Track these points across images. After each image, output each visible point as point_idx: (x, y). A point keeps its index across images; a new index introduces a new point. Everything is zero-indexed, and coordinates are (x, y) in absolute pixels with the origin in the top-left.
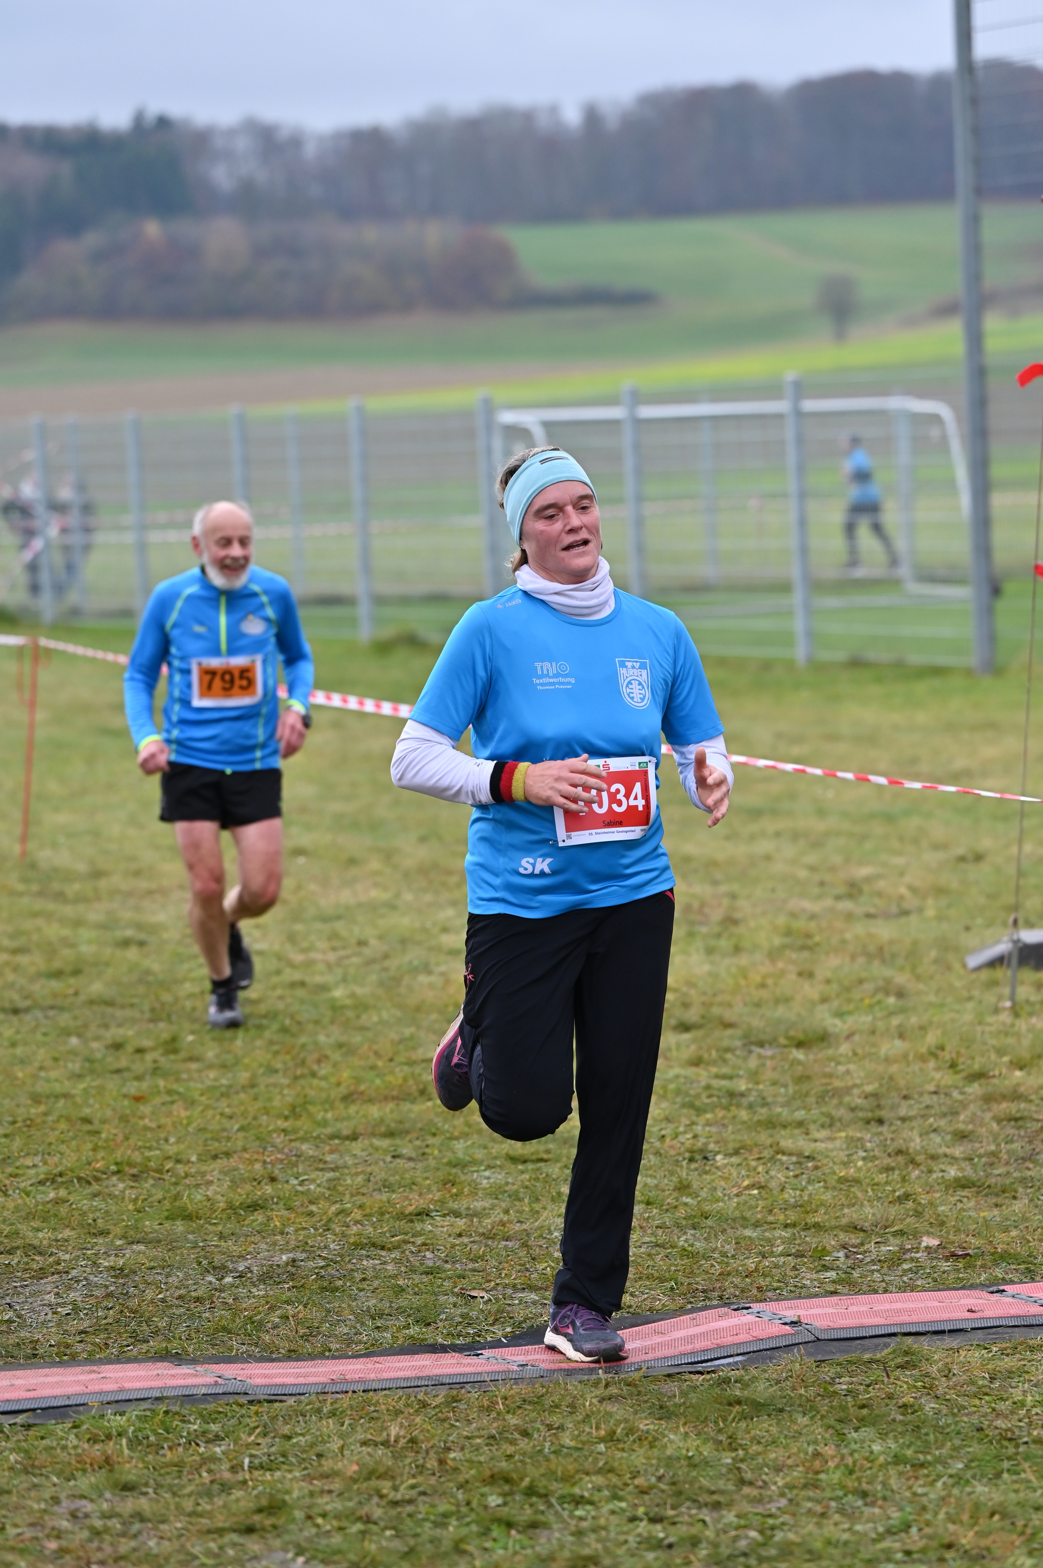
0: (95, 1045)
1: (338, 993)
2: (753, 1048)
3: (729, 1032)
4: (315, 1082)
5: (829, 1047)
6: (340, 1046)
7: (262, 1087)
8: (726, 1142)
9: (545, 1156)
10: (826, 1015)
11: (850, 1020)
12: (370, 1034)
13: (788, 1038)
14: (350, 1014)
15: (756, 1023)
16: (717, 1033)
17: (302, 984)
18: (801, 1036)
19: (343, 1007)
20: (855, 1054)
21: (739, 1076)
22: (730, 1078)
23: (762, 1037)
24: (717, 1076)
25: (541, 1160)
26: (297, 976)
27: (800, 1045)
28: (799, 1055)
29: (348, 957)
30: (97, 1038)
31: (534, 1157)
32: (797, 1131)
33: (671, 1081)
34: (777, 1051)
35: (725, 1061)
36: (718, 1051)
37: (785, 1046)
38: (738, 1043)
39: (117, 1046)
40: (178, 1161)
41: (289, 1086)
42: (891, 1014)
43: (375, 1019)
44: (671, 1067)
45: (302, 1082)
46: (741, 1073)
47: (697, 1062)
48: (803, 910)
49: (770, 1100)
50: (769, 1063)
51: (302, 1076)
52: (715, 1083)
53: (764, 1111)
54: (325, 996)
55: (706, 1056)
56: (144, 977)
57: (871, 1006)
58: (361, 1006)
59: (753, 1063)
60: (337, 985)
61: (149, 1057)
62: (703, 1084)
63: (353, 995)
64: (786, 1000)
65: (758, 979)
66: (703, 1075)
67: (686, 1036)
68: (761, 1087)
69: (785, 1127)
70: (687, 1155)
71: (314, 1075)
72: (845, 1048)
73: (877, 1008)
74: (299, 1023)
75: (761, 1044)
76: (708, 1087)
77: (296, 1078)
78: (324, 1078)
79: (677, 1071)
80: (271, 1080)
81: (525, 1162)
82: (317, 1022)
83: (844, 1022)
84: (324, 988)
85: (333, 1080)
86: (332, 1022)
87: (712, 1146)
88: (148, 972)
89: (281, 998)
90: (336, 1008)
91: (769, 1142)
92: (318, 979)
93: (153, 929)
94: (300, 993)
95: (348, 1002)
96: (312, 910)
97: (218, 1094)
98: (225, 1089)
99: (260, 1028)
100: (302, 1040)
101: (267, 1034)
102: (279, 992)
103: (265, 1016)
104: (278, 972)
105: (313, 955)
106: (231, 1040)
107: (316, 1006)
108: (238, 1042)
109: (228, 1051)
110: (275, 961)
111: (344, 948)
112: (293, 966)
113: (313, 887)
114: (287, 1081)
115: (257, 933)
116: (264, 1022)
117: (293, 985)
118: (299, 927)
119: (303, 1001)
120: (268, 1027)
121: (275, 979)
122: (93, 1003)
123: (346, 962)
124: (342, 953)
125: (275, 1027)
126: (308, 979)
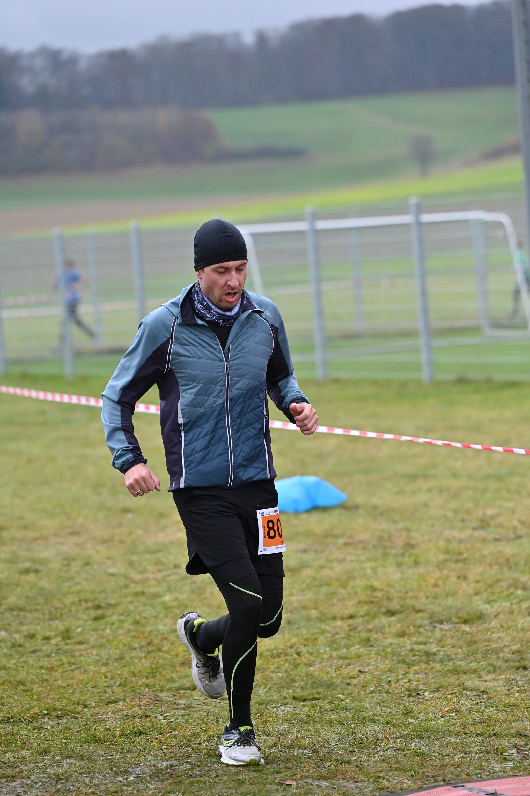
0: (17, 636)
1: (167, 598)
2: (436, 625)
3: (419, 615)
4: (161, 654)
5: (485, 623)
7: (127, 658)
8: (430, 685)
9: (317, 696)
10: (480, 602)
11: (496, 605)
13: (458, 618)
14: (176, 611)
15: (436, 609)
16: (413, 616)
17: (143, 593)
18: (466, 616)
19: (171, 607)
20: (502, 627)
21: (430, 642)
22: (425, 644)
23: (441, 617)
24: (417, 643)
25: (315, 699)
26: (139, 589)
27: (466, 622)
28: (467, 628)
29: (169, 575)
30: (18, 632)
31: (311, 697)
32: (474, 676)
33: (388, 647)
34: (451, 626)
35: (419, 633)
36: (414, 627)
37: (457, 623)
38: (427, 622)
39: (32, 636)
40: (85, 706)
41: (145, 657)
42: (520, 601)
44: (386, 638)
45: (153, 655)
46: (432, 640)
47: (402, 635)
48: (454, 537)
49: (453, 656)
50: (448, 634)
51: (153, 651)
52: (416, 647)
53: (451, 663)
54: (159, 600)
55: (407, 631)
56: (42, 592)
57: (508, 596)
58: (183, 606)
59: (438, 634)
60: (165, 593)
61: (53, 642)
62: (408, 648)
63: (176, 599)
64: (454, 594)
65: (433, 581)
66: (407, 643)
67: (393, 618)
68: (446, 649)
69: (465, 673)
70: (407, 693)
71: (160, 650)
72: (494, 623)
73: (511, 597)
74: (145, 618)
75: (441, 622)
76: (412, 650)
77: (149, 652)
78: (167, 652)
79: (391, 640)
80: (133, 654)
81: (305, 700)
82: (156, 617)
83: (492, 607)
84: (157, 596)
85: (173, 653)
86: (166, 617)
87: (421, 687)
88: (42, 589)
89: (131, 602)
90: (167, 607)
91: (457, 683)
92: (153, 590)
93: (43, 562)
94: (143, 599)
95: (175, 604)
96: (141, 548)
97: (101, 664)
98: (104, 661)
99: (121, 621)
100: (148, 629)
101: (126, 625)
102: (129, 599)
103: (122, 615)
104: (126, 587)
105: (146, 575)
106: (103, 630)
107: (154, 607)
108: (108, 631)
109: (103, 637)
110: (123, 579)
111: (166, 570)
112: (135, 582)
113: (139, 532)
114: (143, 655)
115: (109, 562)
116: (122, 618)
117: (137, 594)
118: (135, 558)
119: (145, 605)
120: (126, 621)
121: (125, 591)
122: (11, 609)
123: (169, 579)
124: (165, 573)
125: (130, 621)
126: (146, 590)
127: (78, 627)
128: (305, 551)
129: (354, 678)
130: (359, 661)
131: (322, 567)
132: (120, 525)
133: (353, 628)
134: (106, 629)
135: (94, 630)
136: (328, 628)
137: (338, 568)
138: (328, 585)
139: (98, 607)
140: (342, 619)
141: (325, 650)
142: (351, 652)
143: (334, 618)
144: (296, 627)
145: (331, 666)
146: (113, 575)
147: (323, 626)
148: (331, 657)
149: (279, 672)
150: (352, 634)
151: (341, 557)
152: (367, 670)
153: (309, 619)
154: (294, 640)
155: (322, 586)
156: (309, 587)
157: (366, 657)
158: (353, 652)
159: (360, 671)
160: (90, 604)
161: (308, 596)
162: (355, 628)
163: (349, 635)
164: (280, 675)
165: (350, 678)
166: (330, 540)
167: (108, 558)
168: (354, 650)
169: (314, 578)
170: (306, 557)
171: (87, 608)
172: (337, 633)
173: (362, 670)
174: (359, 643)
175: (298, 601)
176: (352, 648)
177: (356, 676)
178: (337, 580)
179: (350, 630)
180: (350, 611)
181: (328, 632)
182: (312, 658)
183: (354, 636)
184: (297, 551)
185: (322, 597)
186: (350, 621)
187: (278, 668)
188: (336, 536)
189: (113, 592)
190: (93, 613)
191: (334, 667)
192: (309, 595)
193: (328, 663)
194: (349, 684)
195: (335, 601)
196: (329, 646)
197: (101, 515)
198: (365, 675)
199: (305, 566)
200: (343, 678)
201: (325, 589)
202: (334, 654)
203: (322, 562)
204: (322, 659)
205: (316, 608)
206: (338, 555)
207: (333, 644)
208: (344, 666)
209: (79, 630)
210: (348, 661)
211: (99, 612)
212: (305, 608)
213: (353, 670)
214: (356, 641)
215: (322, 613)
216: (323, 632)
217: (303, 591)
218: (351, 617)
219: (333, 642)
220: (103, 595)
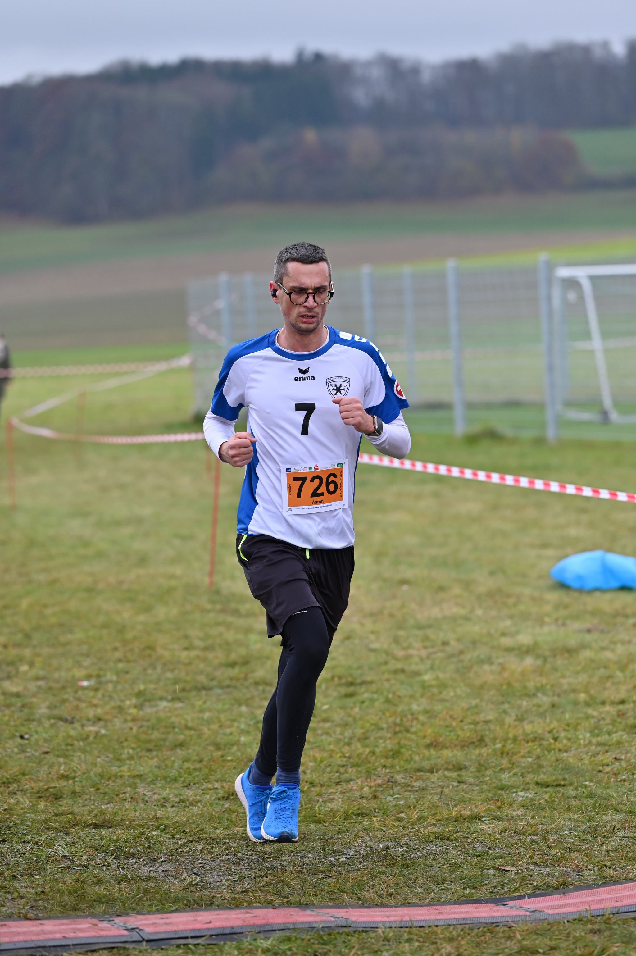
1: (427, 677)
4: (409, 735)
6: (426, 712)
7: (372, 739)
9: (563, 783)
12: (448, 704)
14: (435, 690)
17: (403, 671)
19: (430, 686)
25: (560, 785)
26: (399, 666)
29: (435, 653)
31: (555, 783)
41: (390, 738)
43: (452, 694)
45: (400, 735)
51: (400, 732)
54: (418, 679)
58: (443, 686)
60: (426, 671)
63: (437, 678)
71: (408, 731)
74: (399, 697)
77: (396, 733)
78: (415, 733)
80: (379, 735)
81: (548, 786)
82: (411, 697)
84: (417, 674)
85: (420, 734)
86: (422, 696)
89: (388, 680)
90: (424, 686)
92: (414, 668)
94: (401, 677)
95: (434, 683)
96: (411, 622)
97: (342, 743)
98: (346, 740)
99: (372, 700)
100: (400, 709)
101: (377, 704)
102: (386, 676)
103: (376, 692)
104: (386, 663)
105: (411, 652)
106: (352, 708)
107: (411, 686)
108: (357, 710)
109: (350, 715)
110: (384, 656)
111: (433, 647)
112: (396, 659)
113: (413, 605)
114: (389, 735)
115: (372, 637)
116: (375, 696)
117: (396, 672)
118: (402, 633)
119: (402, 683)
120: (378, 699)
121: (384, 668)
122: (257, 684)
123: (434, 656)
124: (431, 650)
125: (382, 700)
126: (406, 668)
127: (325, 704)
128: (589, 631)
129: (608, 765)
130: (619, 747)
131: (603, 649)
132: (394, 597)
133: (621, 714)
134: (355, 707)
135: (341, 708)
136: (595, 713)
137: (620, 649)
138: (606, 667)
139: (351, 684)
140: (613, 703)
141: (584, 736)
142: (612, 739)
143: (603, 703)
144: (561, 710)
145: (587, 753)
146: (374, 650)
147: (590, 711)
148: (590, 743)
149: (530, 757)
150: (619, 720)
151: (627, 638)
152: (623, 757)
153: (576, 703)
154: (555, 724)
155: (598, 668)
156: (584, 670)
157: (626, 744)
158: (615, 739)
159: (615, 758)
160: (343, 681)
161: (580, 679)
162: (623, 714)
163: (614, 721)
164: (530, 760)
165: (603, 765)
166: (620, 620)
167: (373, 632)
168: (615, 737)
169: (592, 661)
170: (588, 637)
171: (340, 685)
172: (603, 719)
173: (618, 757)
174: (624, 730)
175: (569, 684)
176: (614, 735)
177: (610, 763)
178: (615, 663)
179: (619, 716)
180: (622, 695)
181: (593, 717)
182: (569, 744)
183: (620, 723)
184: (580, 631)
185: (595, 679)
186: (621, 707)
187: (529, 752)
188: (626, 616)
189: (371, 668)
190: (343, 690)
191: (590, 754)
192: (583, 678)
193: (585, 750)
194: (600, 771)
195: (608, 684)
196: (591, 732)
197: (375, 586)
198: (620, 763)
199: (584, 646)
200: (596, 764)
201: (602, 672)
202: (594, 740)
203: (604, 644)
204: (580, 744)
205: (586, 692)
206: (623, 636)
207: (595, 730)
208: (601, 753)
209: (325, 707)
210: (607, 748)
211: (351, 689)
212: (574, 691)
213: (608, 758)
214: (621, 727)
215: (592, 698)
216: (588, 717)
217: (577, 673)
218: (622, 702)
219: (596, 728)
220: (359, 672)
